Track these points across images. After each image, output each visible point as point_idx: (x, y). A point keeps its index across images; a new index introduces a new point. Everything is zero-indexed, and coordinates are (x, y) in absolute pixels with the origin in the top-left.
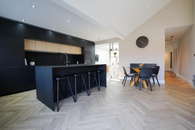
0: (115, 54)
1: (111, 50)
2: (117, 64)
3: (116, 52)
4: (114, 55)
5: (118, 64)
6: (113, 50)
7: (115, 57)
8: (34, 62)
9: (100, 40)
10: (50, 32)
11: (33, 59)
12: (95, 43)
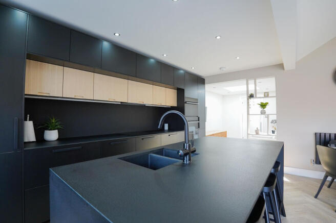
0: (263, 106)
1: (251, 96)
2: (271, 134)
3: (264, 101)
4: (259, 109)
5: (273, 132)
6: (256, 97)
7: (263, 113)
8: (57, 131)
9: (225, 70)
10: (106, 45)
11: (54, 121)
12: (204, 79)
